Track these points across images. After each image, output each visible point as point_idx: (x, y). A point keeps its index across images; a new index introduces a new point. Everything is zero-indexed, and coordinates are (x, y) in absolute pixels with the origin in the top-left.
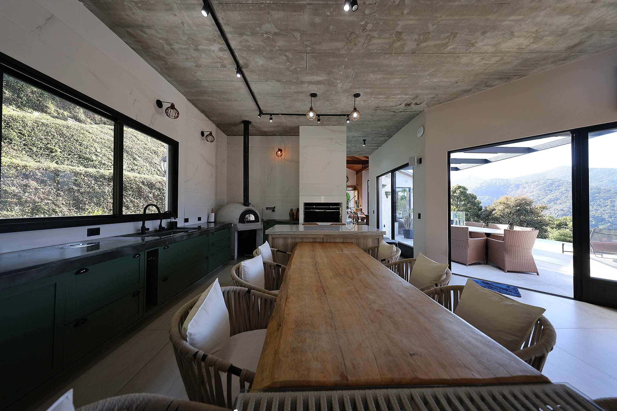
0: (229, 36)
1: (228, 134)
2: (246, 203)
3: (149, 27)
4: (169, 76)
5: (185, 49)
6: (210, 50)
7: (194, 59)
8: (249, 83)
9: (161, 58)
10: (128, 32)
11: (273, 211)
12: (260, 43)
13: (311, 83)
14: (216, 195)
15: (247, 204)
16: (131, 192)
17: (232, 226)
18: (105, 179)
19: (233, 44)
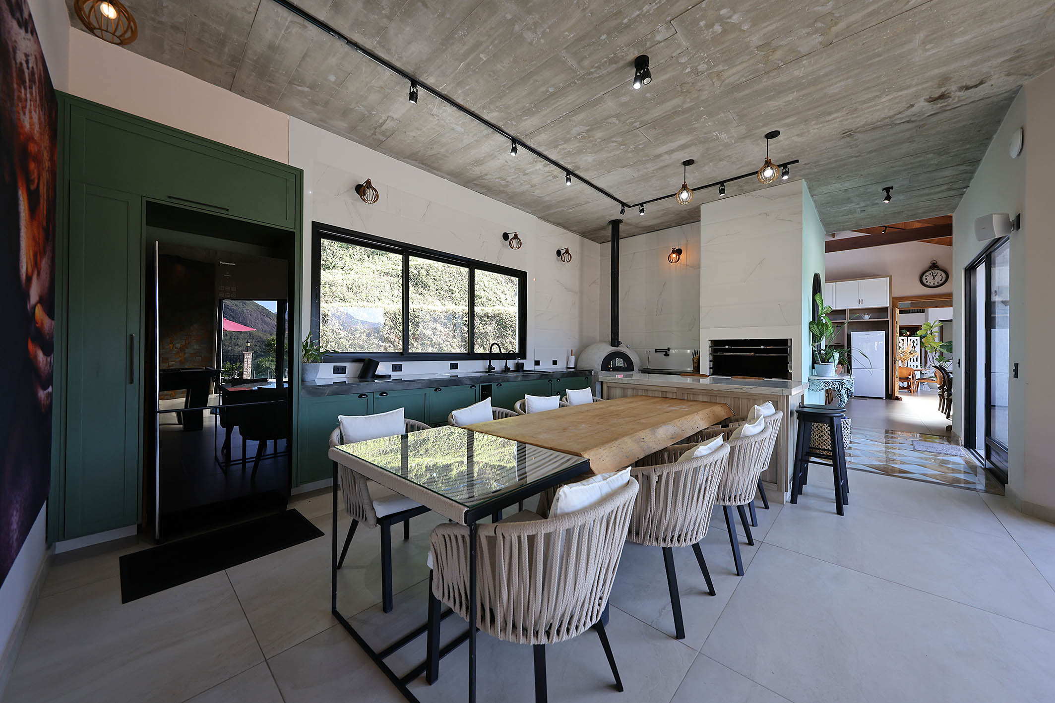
0: (546, 153)
1: (601, 241)
2: (615, 341)
3: (486, 175)
4: (514, 203)
5: (517, 177)
6: (536, 170)
7: (527, 182)
8: (590, 181)
9: (502, 192)
10: (474, 184)
11: (667, 355)
12: (578, 145)
13: (670, 152)
14: (581, 330)
15: (616, 344)
16: (510, 331)
17: (592, 374)
18: (488, 317)
19: (553, 157)
